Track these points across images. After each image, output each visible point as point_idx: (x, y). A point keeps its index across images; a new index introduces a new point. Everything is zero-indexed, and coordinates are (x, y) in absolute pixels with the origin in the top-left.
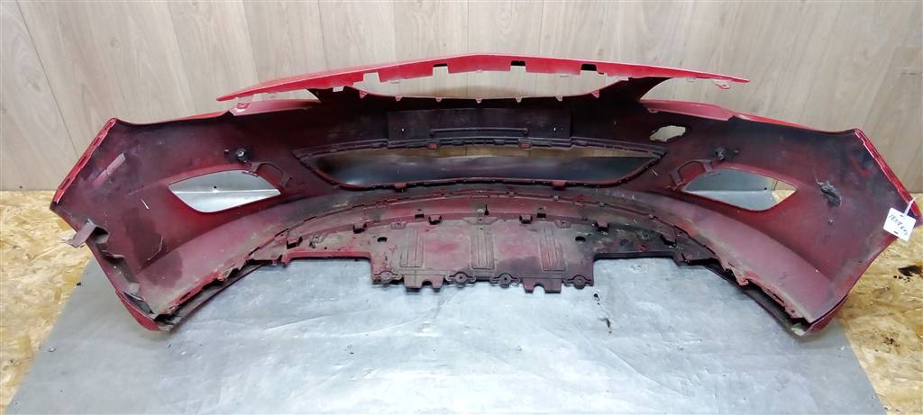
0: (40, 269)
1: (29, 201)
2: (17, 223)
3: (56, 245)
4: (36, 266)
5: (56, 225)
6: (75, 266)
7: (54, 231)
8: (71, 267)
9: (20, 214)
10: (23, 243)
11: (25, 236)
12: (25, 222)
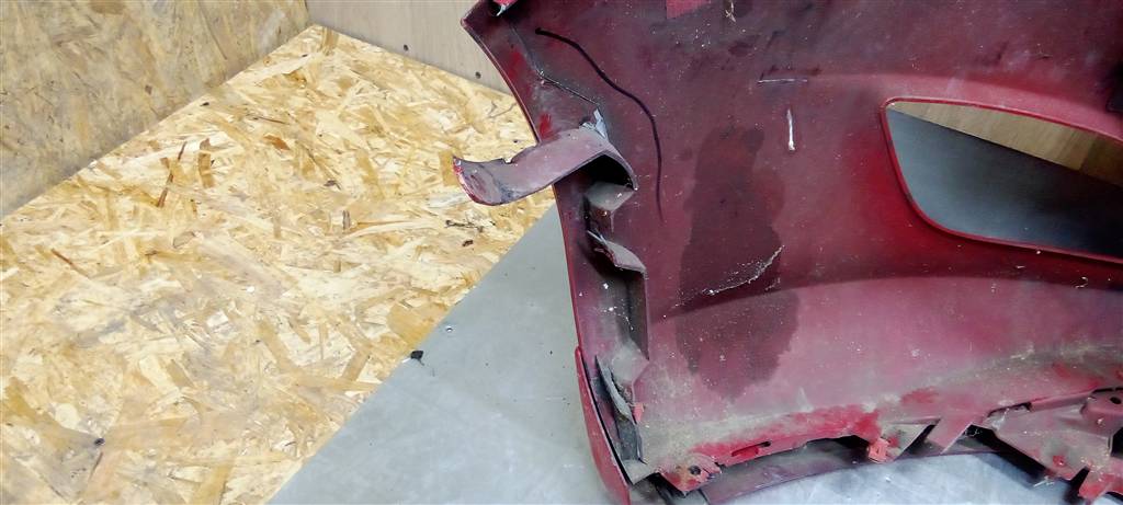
0: (352, 265)
1: (409, 85)
2: (362, 125)
3: (414, 214)
4: (350, 254)
5: (436, 163)
6: (429, 293)
7: (425, 176)
8: (421, 291)
9: (379, 107)
10: (351, 180)
11: (364, 164)
12: (378, 130)
